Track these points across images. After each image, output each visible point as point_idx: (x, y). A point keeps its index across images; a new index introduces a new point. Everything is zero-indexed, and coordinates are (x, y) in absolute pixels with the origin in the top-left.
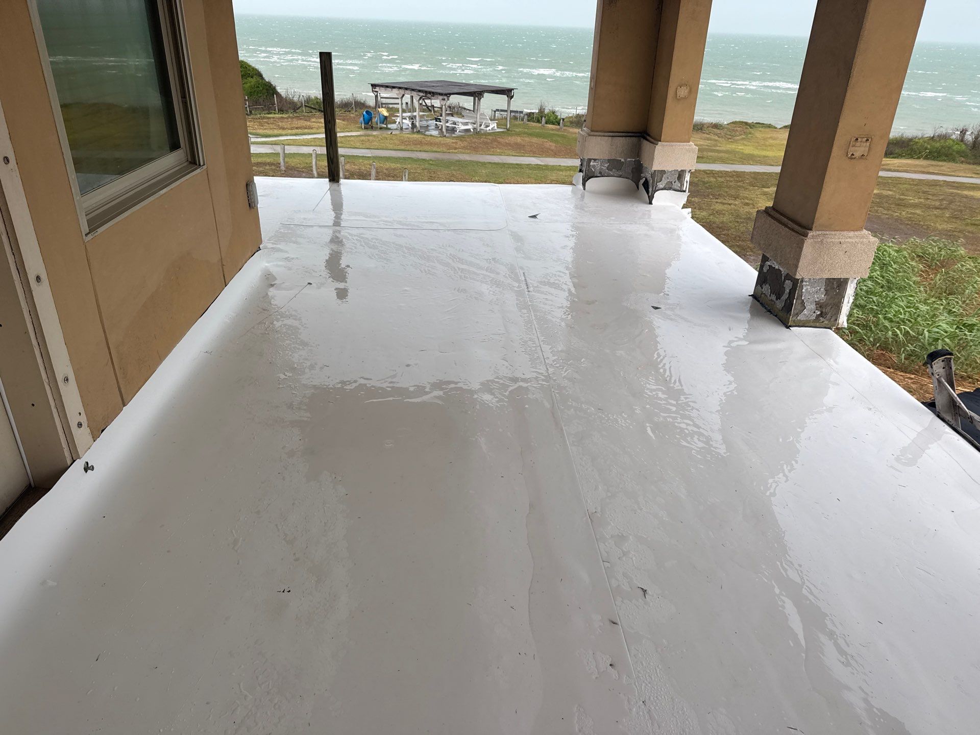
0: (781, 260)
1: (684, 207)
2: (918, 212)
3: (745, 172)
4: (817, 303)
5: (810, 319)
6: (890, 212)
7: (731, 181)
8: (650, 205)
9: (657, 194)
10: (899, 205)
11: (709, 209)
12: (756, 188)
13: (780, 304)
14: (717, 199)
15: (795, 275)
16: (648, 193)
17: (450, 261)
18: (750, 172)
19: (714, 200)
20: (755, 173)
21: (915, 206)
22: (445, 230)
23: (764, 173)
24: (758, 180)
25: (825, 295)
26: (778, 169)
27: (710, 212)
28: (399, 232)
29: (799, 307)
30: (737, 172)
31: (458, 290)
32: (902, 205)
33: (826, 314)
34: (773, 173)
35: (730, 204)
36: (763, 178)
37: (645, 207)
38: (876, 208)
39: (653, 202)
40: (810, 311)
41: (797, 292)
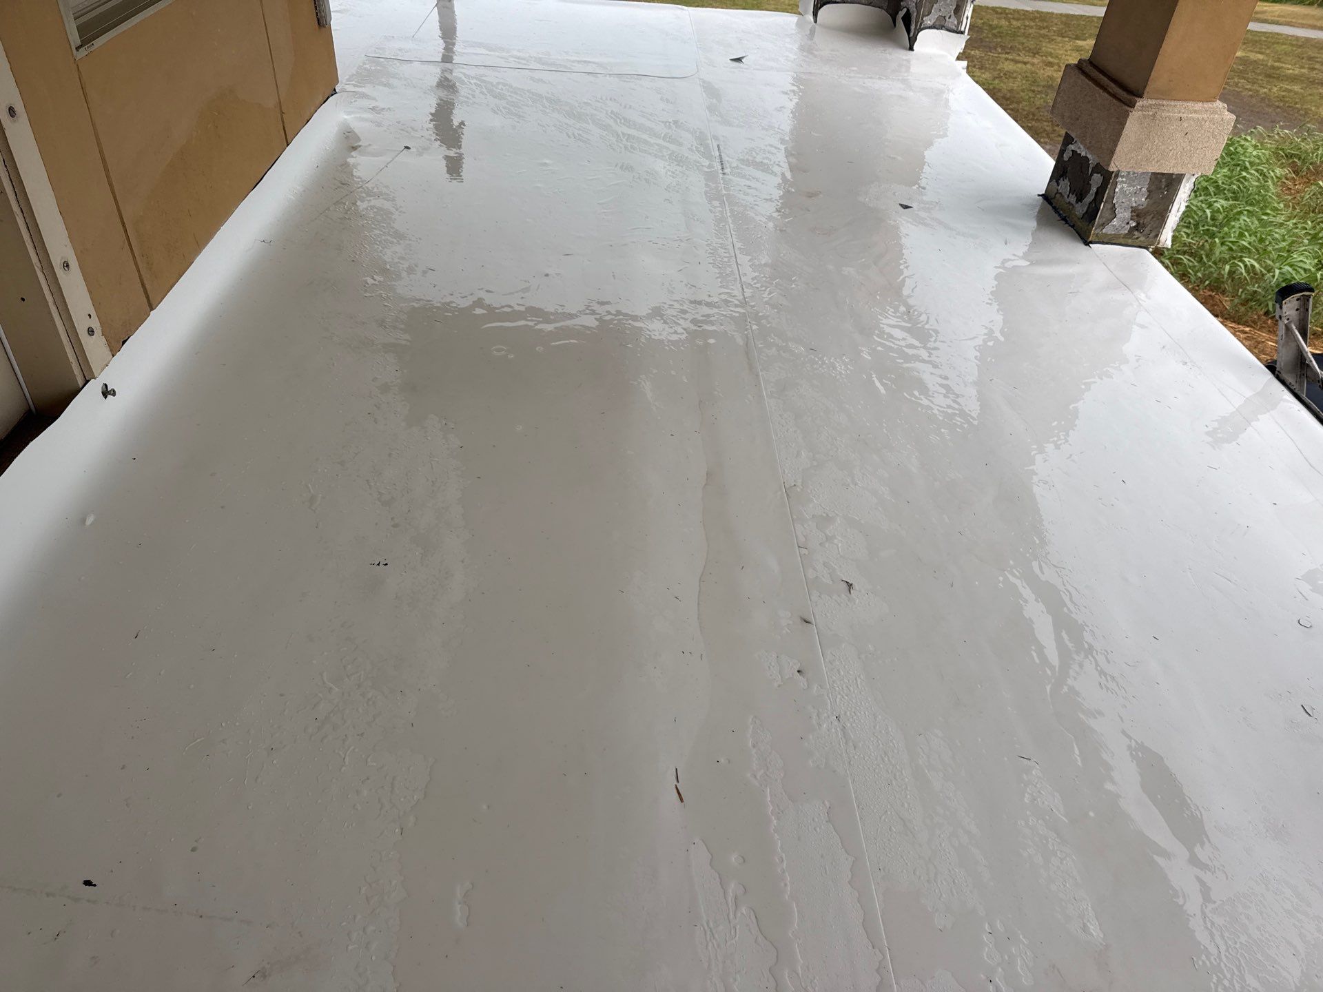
0: (1090, 143)
1: (958, 58)
2: (1296, 88)
3: (1052, 13)
4: (1134, 210)
5: (1121, 232)
6: (1256, 87)
7: (1032, 27)
8: (911, 52)
9: (921, 35)
10: (1269, 76)
11: (995, 69)
12: (1067, 39)
13: (1080, 209)
14: (1008, 53)
15: (1109, 165)
16: (909, 32)
17: (611, 122)
18: (1061, 15)
19: (1004, 56)
20: (1067, 16)
21: (1294, 79)
22: (606, 75)
23: (1082, 16)
24: (1070, 26)
25: (1146, 199)
26: (1101, 12)
27: (996, 73)
28: (537, 75)
29: (1107, 214)
30: (1042, 12)
31: (621, 168)
32: (1274, 77)
33: (1144, 226)
34: (1095, 17)
35: (1025, 63)
36: (1079, 25)
37: (903, 54)
38: (1236, 80)
39: (915, 47)
40: (1121, 221)
41: (1107, 192)
